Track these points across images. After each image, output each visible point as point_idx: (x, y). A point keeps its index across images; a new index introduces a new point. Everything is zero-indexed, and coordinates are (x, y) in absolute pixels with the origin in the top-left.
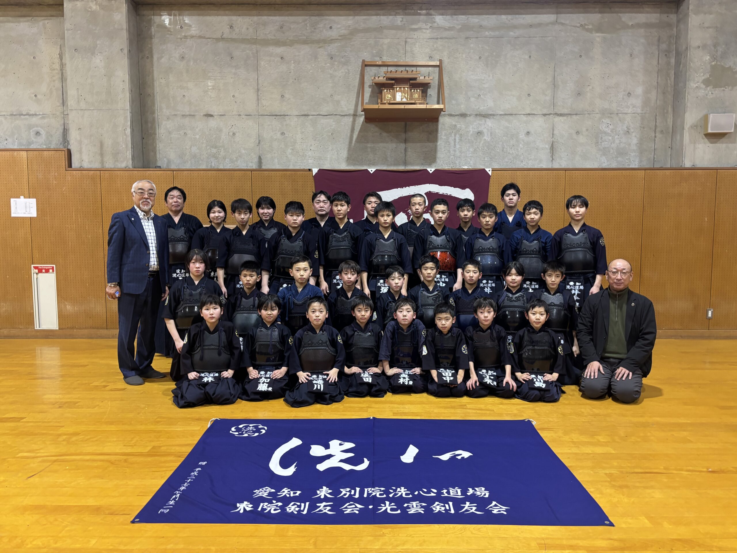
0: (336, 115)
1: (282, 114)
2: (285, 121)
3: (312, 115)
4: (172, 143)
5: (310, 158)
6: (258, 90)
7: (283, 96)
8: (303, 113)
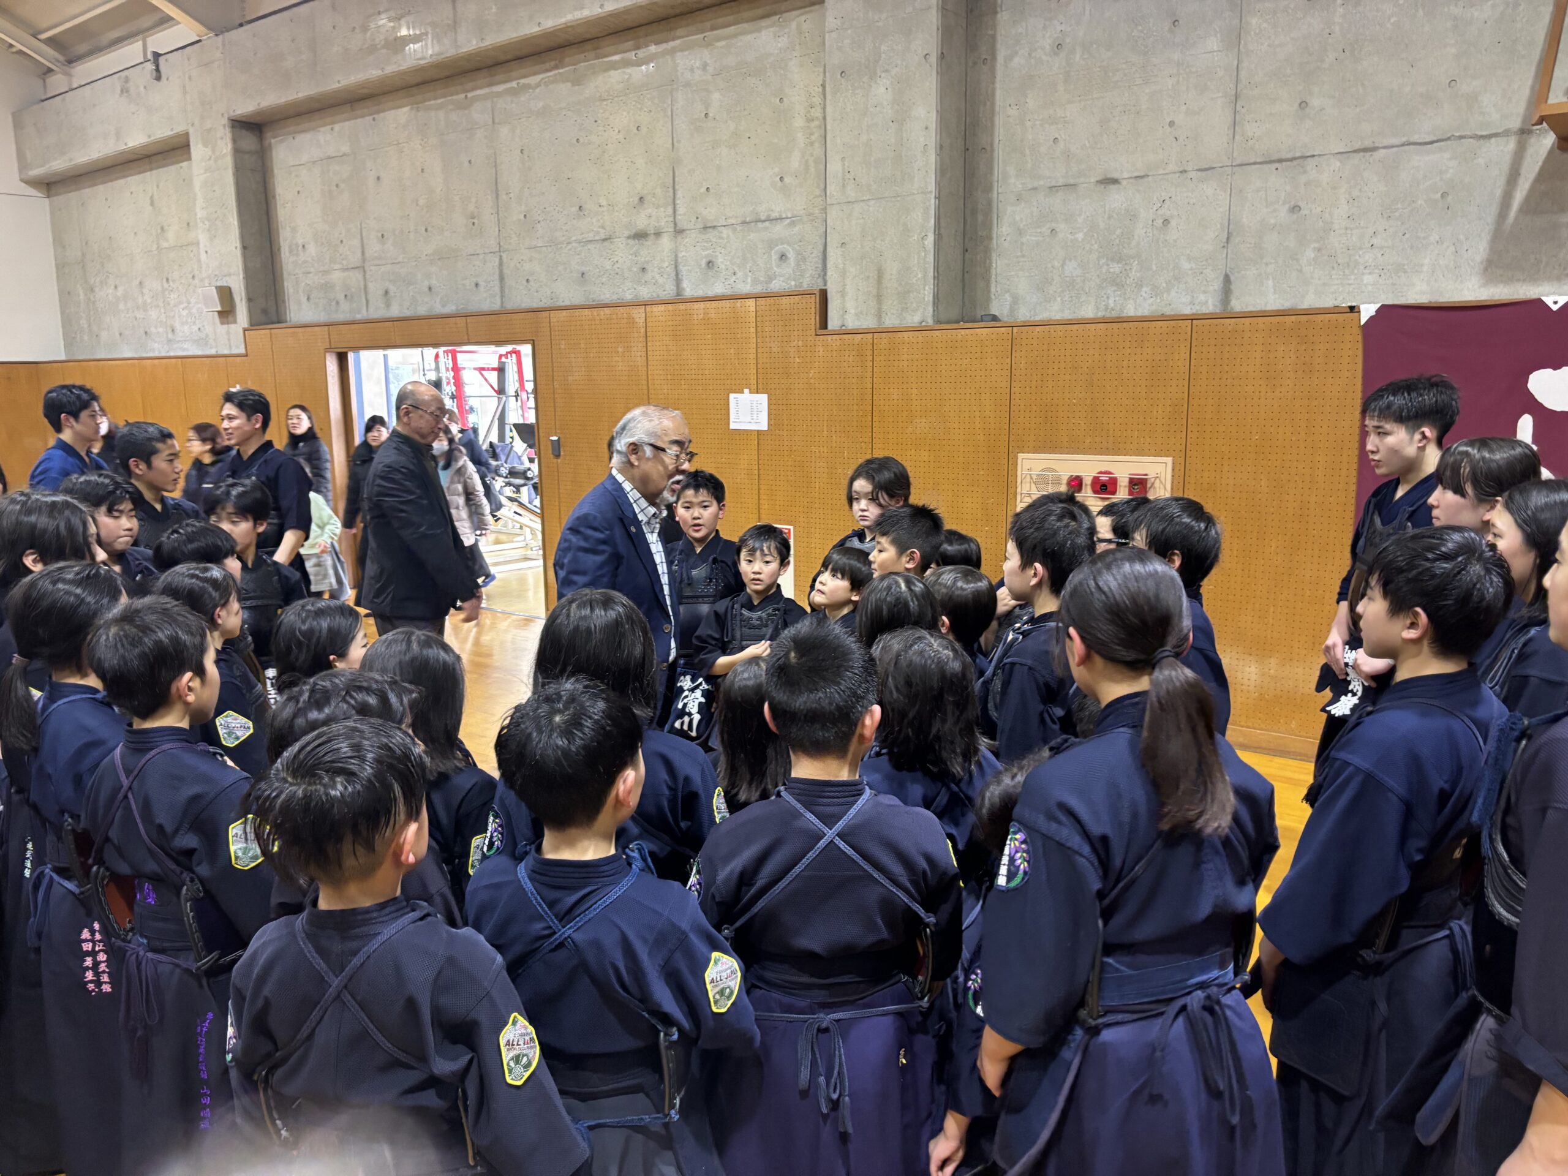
0: (1461, 137)
1: (1298, 155)
2: (1305, 172)
3: (1385, 147)
4: (1023, 256)
5: (1367, 271)
6: (1237, 97)
7: (1303, 104)
8: (1357, 146)
